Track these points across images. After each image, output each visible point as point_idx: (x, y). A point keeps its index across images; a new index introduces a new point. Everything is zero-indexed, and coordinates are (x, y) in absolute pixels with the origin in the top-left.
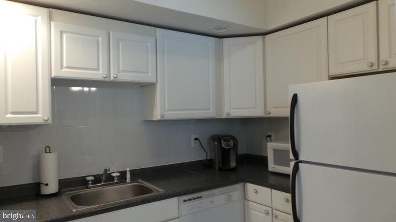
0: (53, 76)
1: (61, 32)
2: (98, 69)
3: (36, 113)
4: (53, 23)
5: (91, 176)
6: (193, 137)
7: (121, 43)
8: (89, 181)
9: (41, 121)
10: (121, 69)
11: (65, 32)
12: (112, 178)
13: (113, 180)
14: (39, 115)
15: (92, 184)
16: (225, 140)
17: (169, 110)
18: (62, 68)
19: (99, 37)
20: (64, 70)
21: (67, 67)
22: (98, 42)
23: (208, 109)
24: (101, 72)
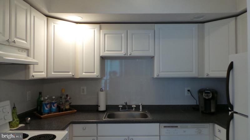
0: (101, 56)
1: (105, 35)
2: (121, 51)
3: (94, 73)
4: (101, 31)
5: (121, 105)
6: (186, 89)
7: (134, 36)
8: (120, 107)
9: (95, 77)
10: (134, 50)
11: (106, 34)
12: (132, 108)
13: (133, 109)
14: (95, 74)
15: (121, 109)
16: (206, 93)
17: (162, 72)
18: (105, 51)
19: (122, 34)
20: (106, 52)
21: (107, 51)
22: (122, 36)
23: (192, 71)
24: (123, 52)
